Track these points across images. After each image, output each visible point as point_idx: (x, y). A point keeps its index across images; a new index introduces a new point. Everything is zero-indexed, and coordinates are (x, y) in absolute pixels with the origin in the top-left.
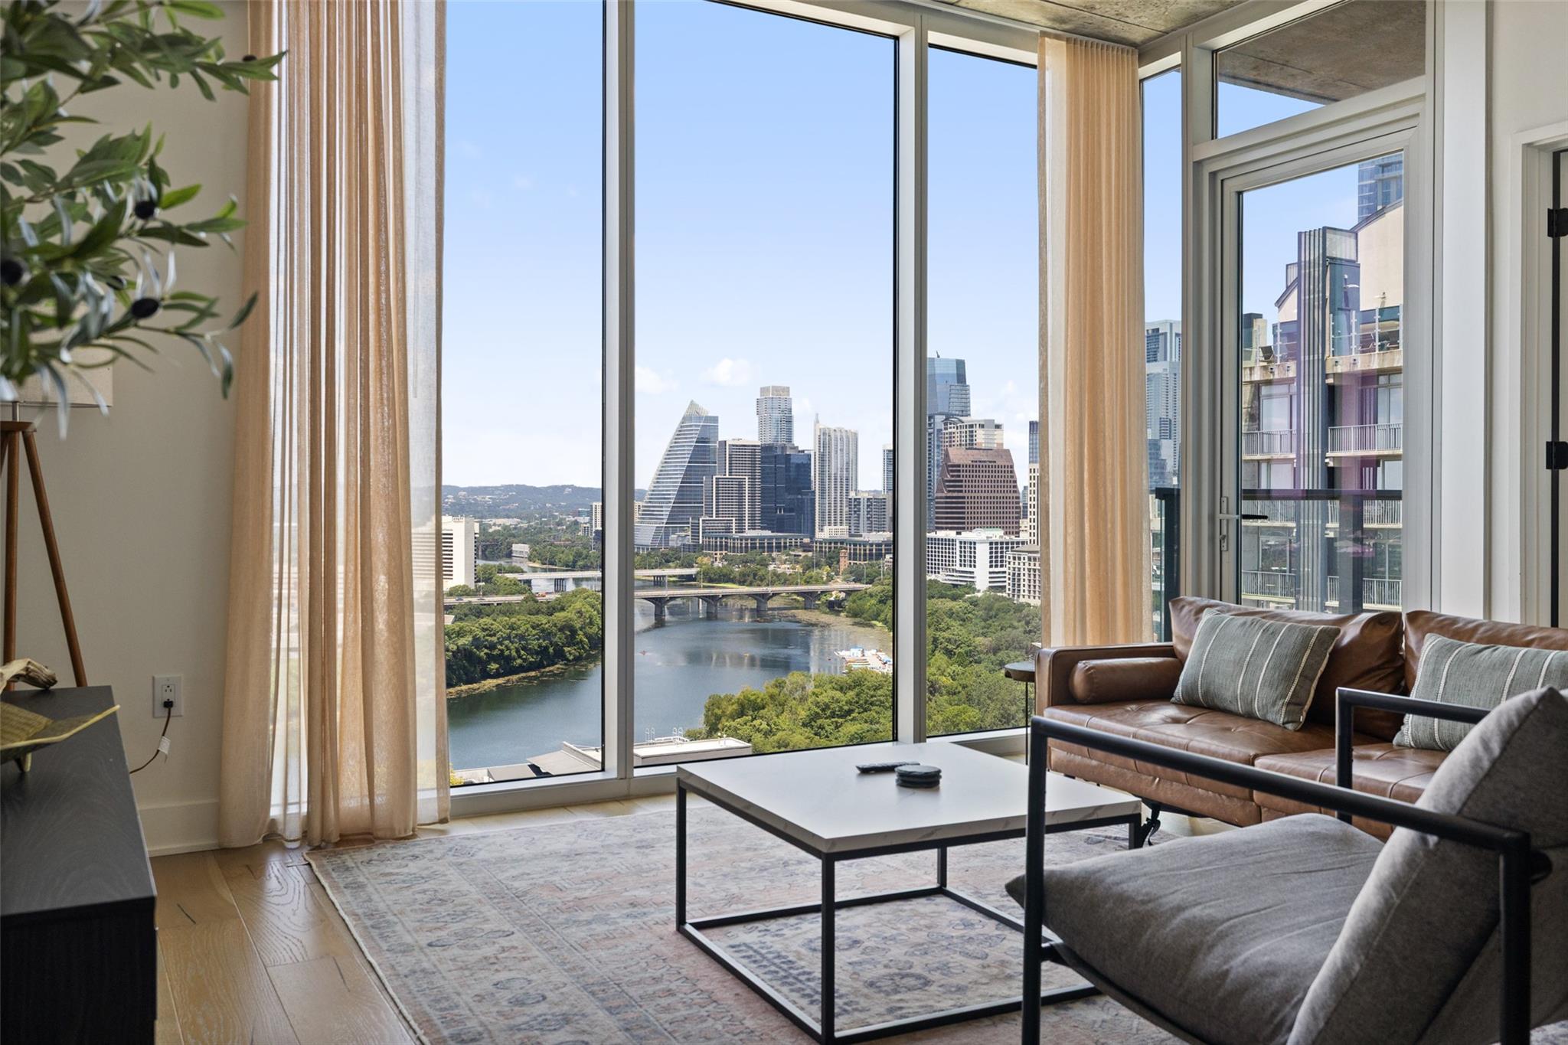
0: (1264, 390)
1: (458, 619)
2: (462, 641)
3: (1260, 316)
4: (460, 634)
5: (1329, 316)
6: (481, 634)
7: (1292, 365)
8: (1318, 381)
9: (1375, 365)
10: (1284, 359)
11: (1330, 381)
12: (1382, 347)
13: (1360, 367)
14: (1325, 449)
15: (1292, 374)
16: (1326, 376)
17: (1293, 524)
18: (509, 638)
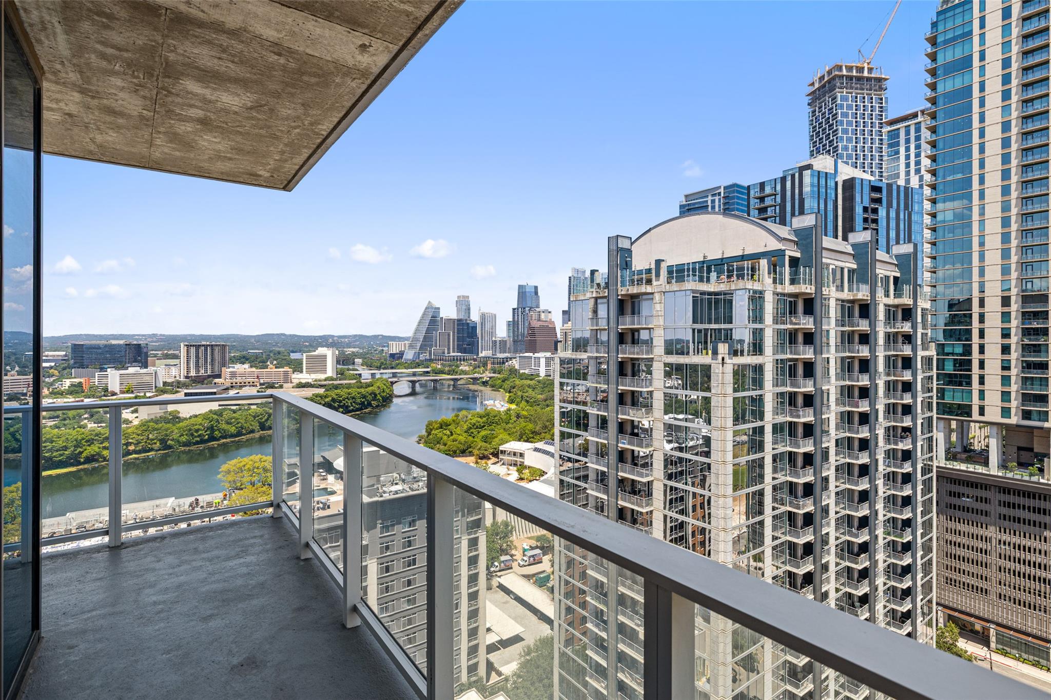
0: (599, 301)
1: (327, 390)
2: (327, 400)
3: (598, 271)
4: (326, 397)
5: (619, 271)
6: (335, 397)
7: (606, 291)
8: (615, 297)
9: (635, 292)
10: (604, 288)
11: (620, 297)
12: (638, 284)
13: (630, 292)
14: (618, 325)
15: (606, 294)
16: (618, 295)
17: (606, 355)
18: (347, 398)
